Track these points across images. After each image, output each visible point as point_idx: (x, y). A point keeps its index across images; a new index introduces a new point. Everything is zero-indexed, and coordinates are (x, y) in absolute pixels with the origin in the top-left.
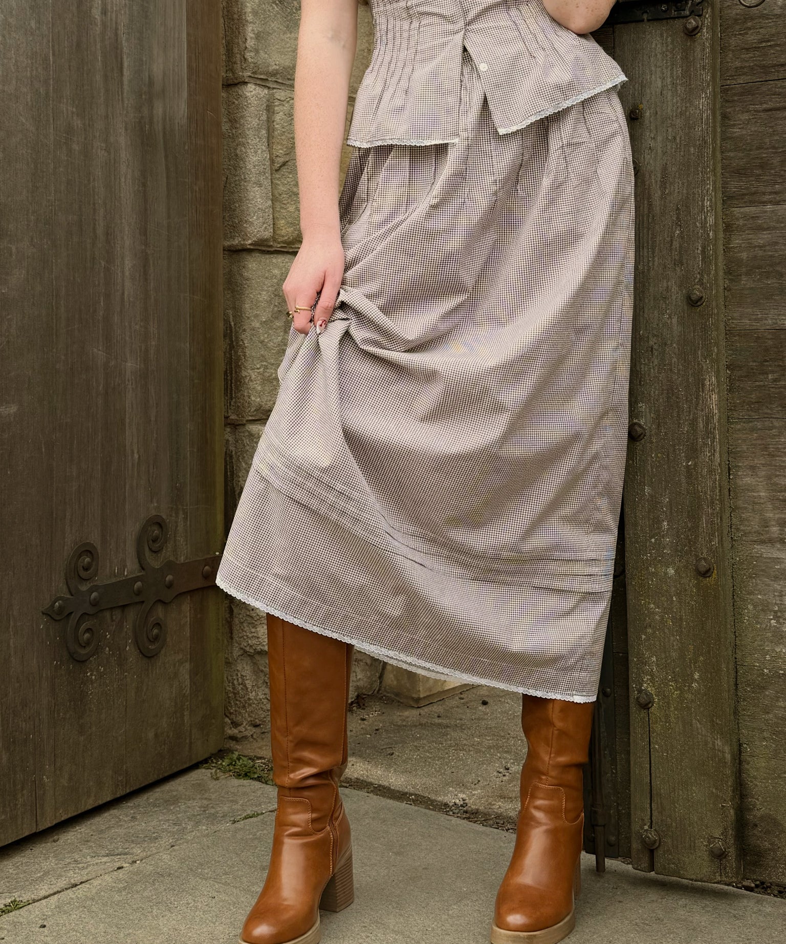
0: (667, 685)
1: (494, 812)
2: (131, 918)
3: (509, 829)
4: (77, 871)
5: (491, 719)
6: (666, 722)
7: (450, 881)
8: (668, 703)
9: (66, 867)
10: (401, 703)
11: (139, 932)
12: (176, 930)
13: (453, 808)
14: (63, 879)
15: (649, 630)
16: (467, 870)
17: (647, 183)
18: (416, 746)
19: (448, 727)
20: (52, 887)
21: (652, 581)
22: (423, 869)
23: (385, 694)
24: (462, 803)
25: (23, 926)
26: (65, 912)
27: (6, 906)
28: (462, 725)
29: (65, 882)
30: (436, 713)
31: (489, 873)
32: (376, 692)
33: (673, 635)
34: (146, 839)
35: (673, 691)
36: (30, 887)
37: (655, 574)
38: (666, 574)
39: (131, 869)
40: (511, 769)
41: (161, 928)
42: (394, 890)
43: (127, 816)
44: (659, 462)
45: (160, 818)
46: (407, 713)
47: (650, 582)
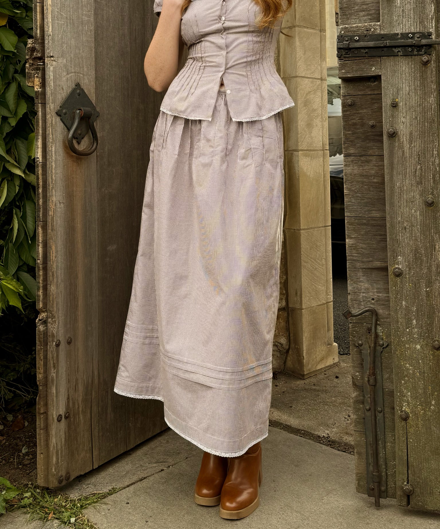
0: (416, 408)
1: (343, 442)
2: (169, 499)
3: (351, 452)
4: (142, 471)
5: (340, 387)
6: (416, 427)
7: (323, 483)
8: (418, 417)
9: (137, 469)
10: (295, 376)
11: (173, 508)
12: (191, 507)
13: (323, 439)
14: (136, 475)
15: (407, 378)
16: (331, 476)
17: (401, 140)
18: (303, 402)
19: (319, 391)
20: (131, 480)
21: (408, 352)
22: (309, 475)
23: (287, 371)
24: (327, 436)
25: (118, 503)
26: (138, 496)
27: (110, 491)
28: (326, 390)
29: (136, 478)
30: (313, 383)
31: (342, 479)
32: (282, 370)
33: (420, 381)
34: (174, 454)
35: (420, 410)
36: (120, 480)
37: (409, 348)
38: (415, 348)
39: (168, 471)
40: (351, 416)
41: (184, 505)
42: (295, 487)
43: (164, 440)
44: (410, 288)
45: (180, 442)
46: (298, 382)
47: (407, 353)
